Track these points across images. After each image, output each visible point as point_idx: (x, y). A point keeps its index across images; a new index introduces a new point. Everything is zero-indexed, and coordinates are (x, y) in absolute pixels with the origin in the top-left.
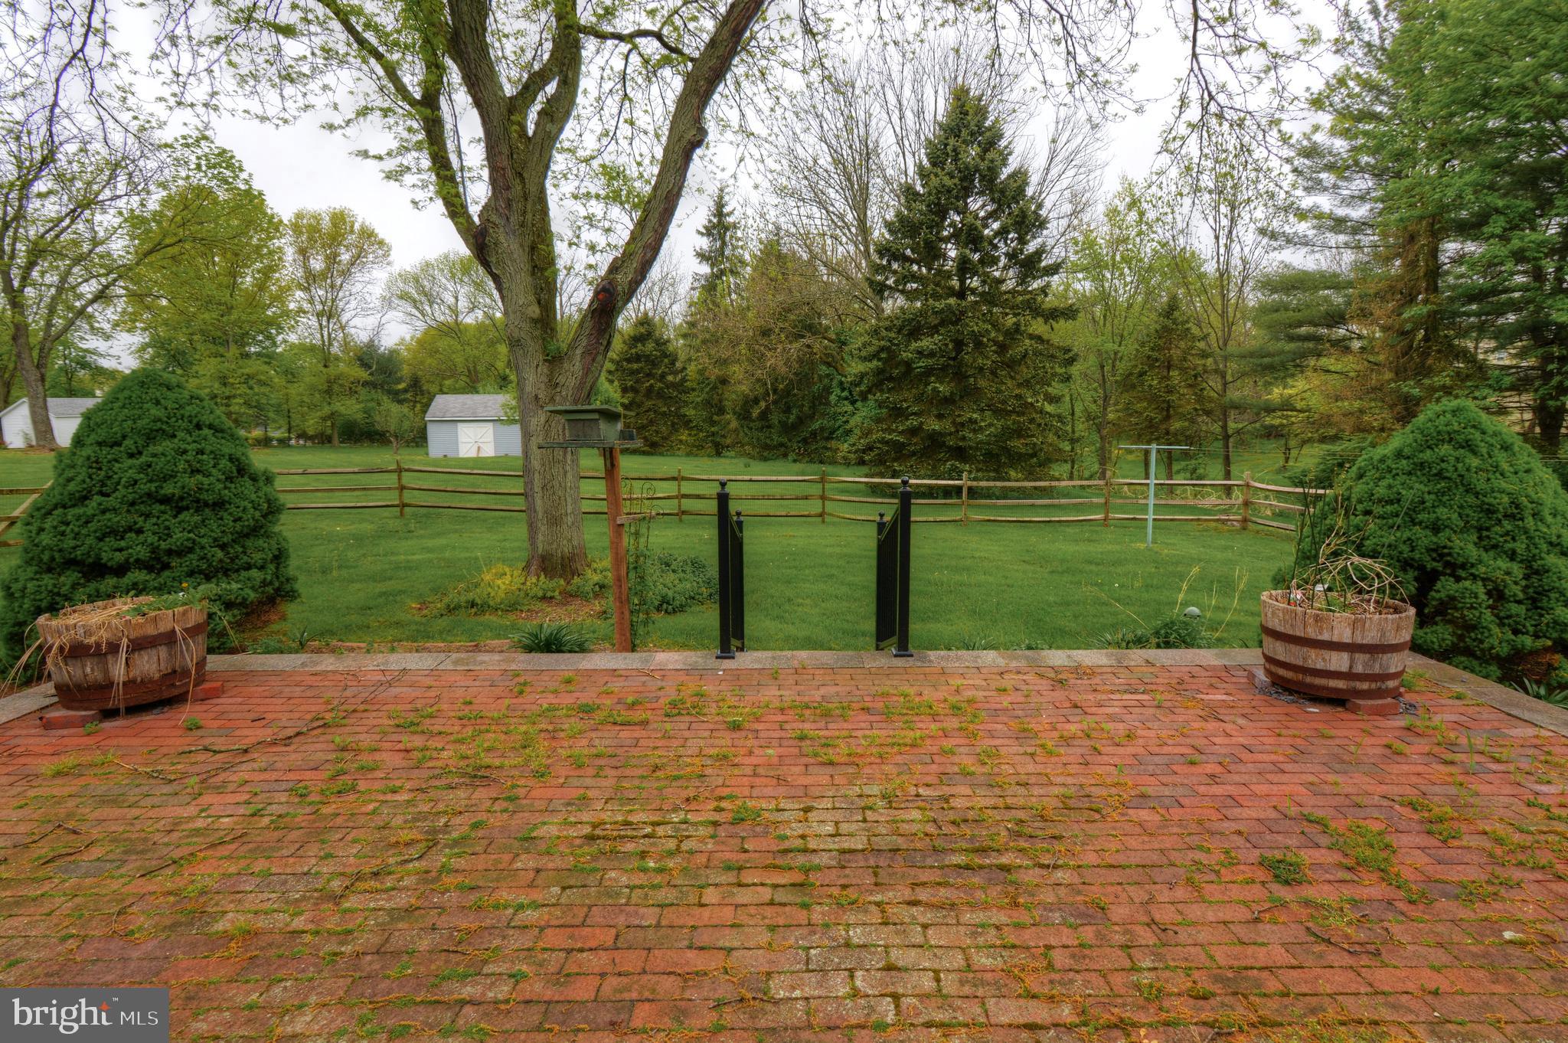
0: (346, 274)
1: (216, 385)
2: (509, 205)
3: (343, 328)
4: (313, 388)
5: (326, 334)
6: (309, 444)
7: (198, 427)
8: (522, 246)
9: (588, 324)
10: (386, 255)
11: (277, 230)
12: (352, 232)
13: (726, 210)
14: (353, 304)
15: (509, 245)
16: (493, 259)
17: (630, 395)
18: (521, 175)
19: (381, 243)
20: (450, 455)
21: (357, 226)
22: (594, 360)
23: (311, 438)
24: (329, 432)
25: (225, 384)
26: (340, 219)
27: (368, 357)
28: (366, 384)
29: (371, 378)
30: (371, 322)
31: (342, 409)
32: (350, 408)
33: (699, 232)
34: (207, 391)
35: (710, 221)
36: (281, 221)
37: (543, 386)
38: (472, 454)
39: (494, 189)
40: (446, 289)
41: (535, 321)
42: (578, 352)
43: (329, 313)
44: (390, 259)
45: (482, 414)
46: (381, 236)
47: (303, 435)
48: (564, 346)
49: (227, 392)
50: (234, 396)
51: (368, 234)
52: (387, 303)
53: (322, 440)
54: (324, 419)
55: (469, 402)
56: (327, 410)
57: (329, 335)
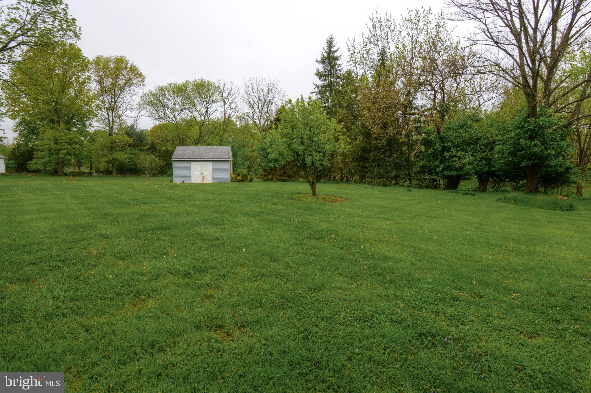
0: (122, 90)
1: (52, 143)
3: (119, 117)
4: (103, 146)
5: (111, 119)
6: (101, 175)
10: (143, 81)
11: (87, 66)
12: (126, 68)
13: (333, 50)
14: (125, 106)
19: (140, 75)
20: (187, 181)
21: (129, 65)
23: (102, 172)
24: (111, 169)
25: (57, 143)
26: (120, 62)
27: (131, 132)
30: (134, 114)
31: (118, 157)
32: (122, 156)
33: (317, 61)
34: (47, 146)
35: (324, 56)
36: (89, 62)
38: (199, 181)
40: (170, 100)
43: (113, 109)
44: (145, 83)
45: (205, 157)
46: (141, 71)
47: (98, 171)
49: (58, 147)
50: (61, 149)
51: (134, 71)
52: (141, 106)
53: (108, 173)
54: (108, 163)
55: (197, 150)
56: (110, 157)
57: (113, 120)
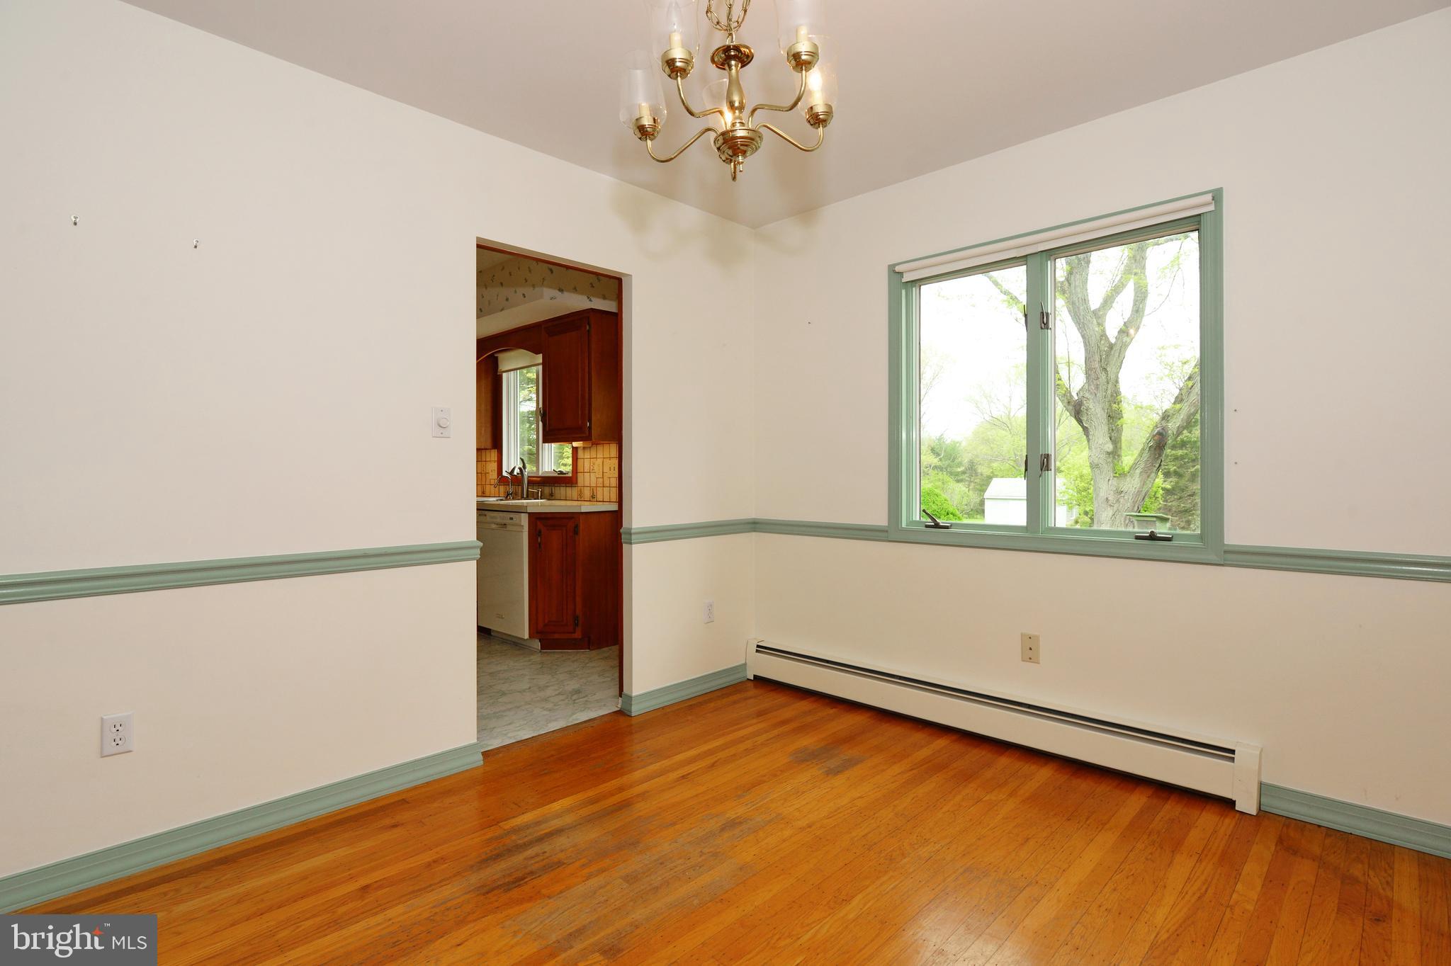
2: (1097, 387)
7: (948, 514)
8: (1103, 409)
9: (1146, 455)
15: (1096, 410)
16: (1084, 419)
17: (1174, 479)
18: (1105, 369)
22: (1148, 477)
28: (936, 467)
29: (939, 464)
37: (1112, 493)
39: (1087, 378)
41: (1109, 453)
42: (1138, 471)
48: (1127, 469)
